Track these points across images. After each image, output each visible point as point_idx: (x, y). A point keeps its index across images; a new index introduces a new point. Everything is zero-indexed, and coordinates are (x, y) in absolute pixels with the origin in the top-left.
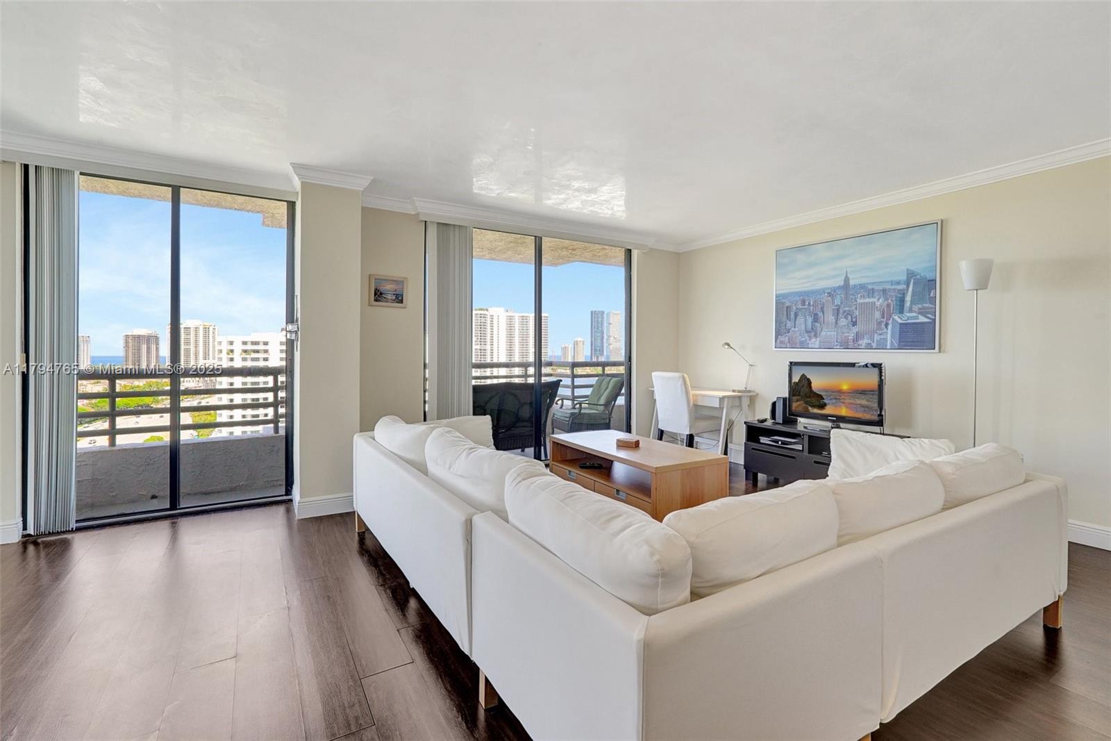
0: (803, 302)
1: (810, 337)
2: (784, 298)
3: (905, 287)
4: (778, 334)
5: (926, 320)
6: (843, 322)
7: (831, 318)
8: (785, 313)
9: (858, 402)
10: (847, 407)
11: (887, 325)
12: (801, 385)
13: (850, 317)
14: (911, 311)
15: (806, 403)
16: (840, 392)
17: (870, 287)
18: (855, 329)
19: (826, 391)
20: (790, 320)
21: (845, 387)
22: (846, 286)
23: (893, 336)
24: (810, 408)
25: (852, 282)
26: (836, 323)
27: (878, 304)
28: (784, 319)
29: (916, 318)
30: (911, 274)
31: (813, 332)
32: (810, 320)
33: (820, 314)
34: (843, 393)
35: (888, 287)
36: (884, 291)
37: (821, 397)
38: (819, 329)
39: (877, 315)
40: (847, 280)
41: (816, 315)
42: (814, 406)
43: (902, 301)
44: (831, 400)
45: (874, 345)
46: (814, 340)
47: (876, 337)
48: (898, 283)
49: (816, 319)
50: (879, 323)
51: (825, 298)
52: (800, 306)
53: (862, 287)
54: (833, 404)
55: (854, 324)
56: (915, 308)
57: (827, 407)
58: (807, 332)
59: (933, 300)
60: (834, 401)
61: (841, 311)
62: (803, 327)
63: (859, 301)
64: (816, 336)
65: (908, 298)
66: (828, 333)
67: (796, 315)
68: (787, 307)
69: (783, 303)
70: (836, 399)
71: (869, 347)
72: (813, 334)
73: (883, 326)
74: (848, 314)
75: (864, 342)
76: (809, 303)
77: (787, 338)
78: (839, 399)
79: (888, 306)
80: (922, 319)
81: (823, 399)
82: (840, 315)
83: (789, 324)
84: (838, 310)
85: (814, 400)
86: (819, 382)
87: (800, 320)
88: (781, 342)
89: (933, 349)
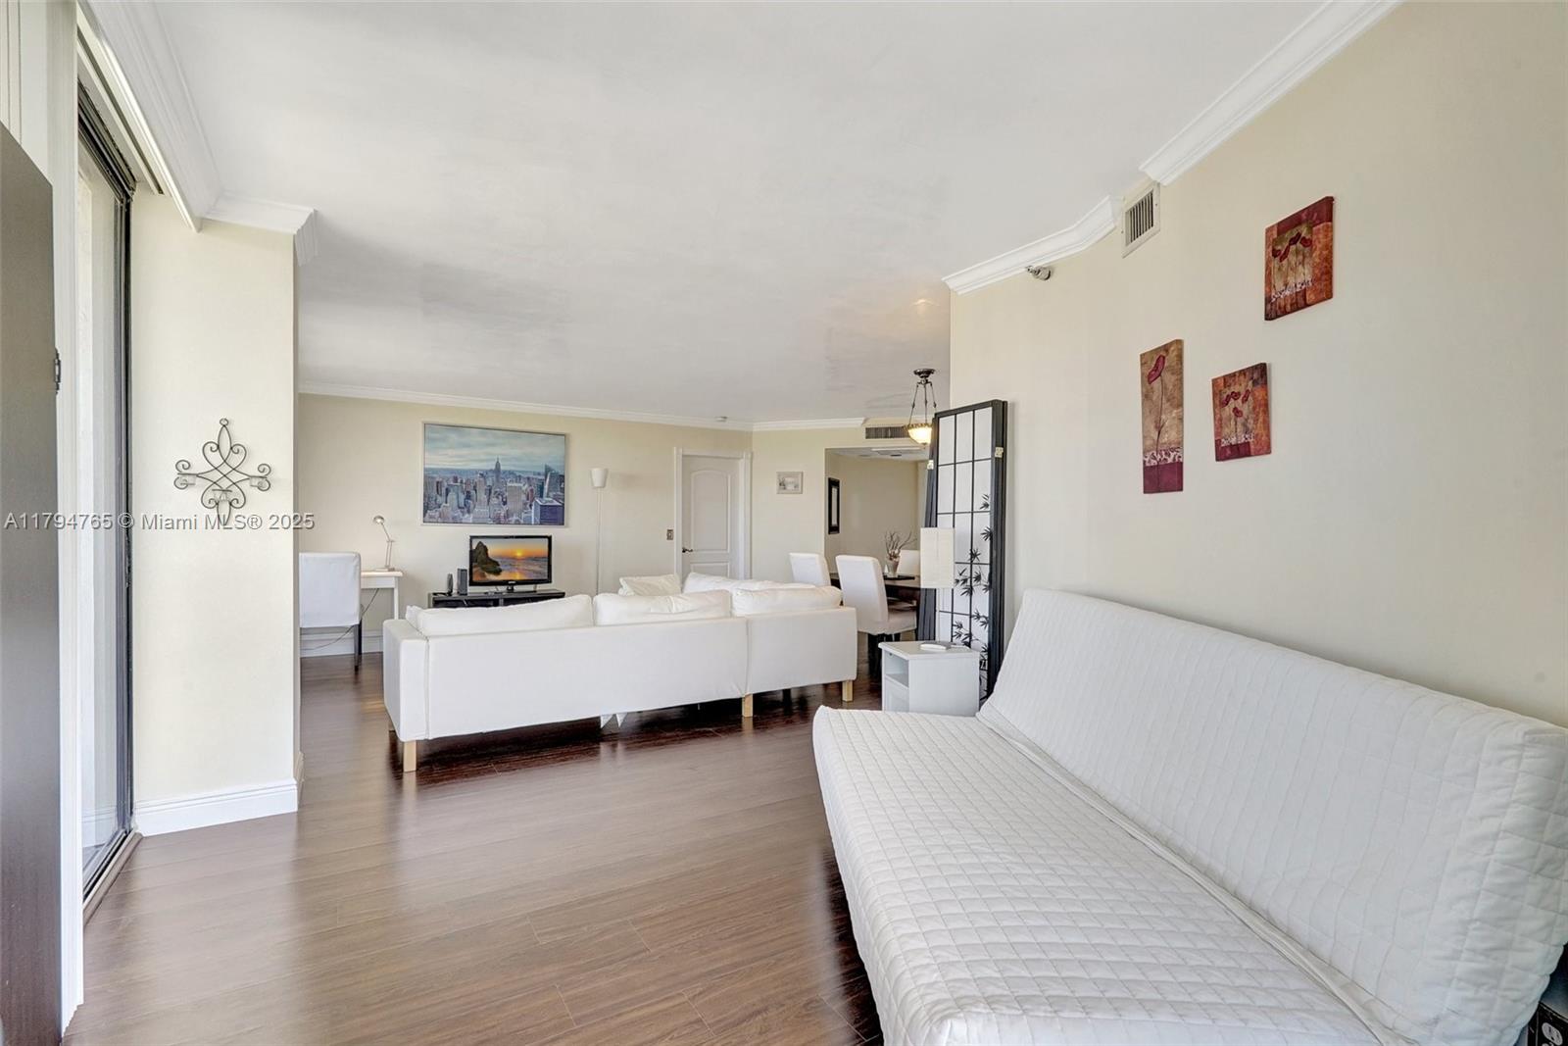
0: (456, 480)
1: (462, 512)
2: (433, 473)
3: (543, 478)
4: (426, 508)
5: (558, 504)
6: (494, 501)
7: (483, 496)
8: (435, 488)
9: (532, 568)
10: (521, 573)
11: (531, 506)
12: (478, 551)
13: (500, 497)
14: (548, 496)
15: (483, 569)
16: (514, 558)
17: (518, 474)
18: (505, 508)
19: (501, 557)
20: (441, 495)
21: (519, 554)
22: (497, 470)
23: (535, 515)
24: (490, 575)
25: (502, 468)
26: (489, 501)
27: (524, 488)
28: (434, 493)
29: (552, 502)
30: (548, 470)
31: (466, 508)
32: (462, 497)
33: (473, 492)
34: (517, 559)
35: (531, 476)
36: (528, 478)
37: (497, 564)
38: (472, 506)
39: (524, 497)
40: (498, 465)
41: (468, 492)
42: (490, 572)
43: (541, 488)
44: (505, 567)
45: (522, 521)
46: (467, 515)
47: (523, 515)
48: (539, 474)
49: (468, 497)
50: (525, 504)
51: (477, 478)
52: (452, 483)
53: (511, 473)
54: (508, 571)
55: (505, 503)
56: (551, 494)
57: (503, 573)
58: (460, 508)
59: (563, 490)
60: (509, 568)
61: (493, 492)
62: (455, 502)
63: (509, 484)
64: (469, 512)
65: (546, 487)
66: (481, 510)
67: (447, 491)
68: (438, 483)
69: (433, 478)
70: (510, 566)
71: (517, 523)
72: (466, 510)
73: (528, 506)
74: (498, 495)
75: (514, 518)
76: (461, 482)
77: (437, 513)
78: (514, 566)
79: (532, 490)
80: (556, 503)
81: (498, 566)
82: (492, 495)
83: (440, 499)
84: (490, 490)
85: (490, 566)
86: (494, 550)
87: (452, 496)
88: (431, 517)
89: (563, 524)
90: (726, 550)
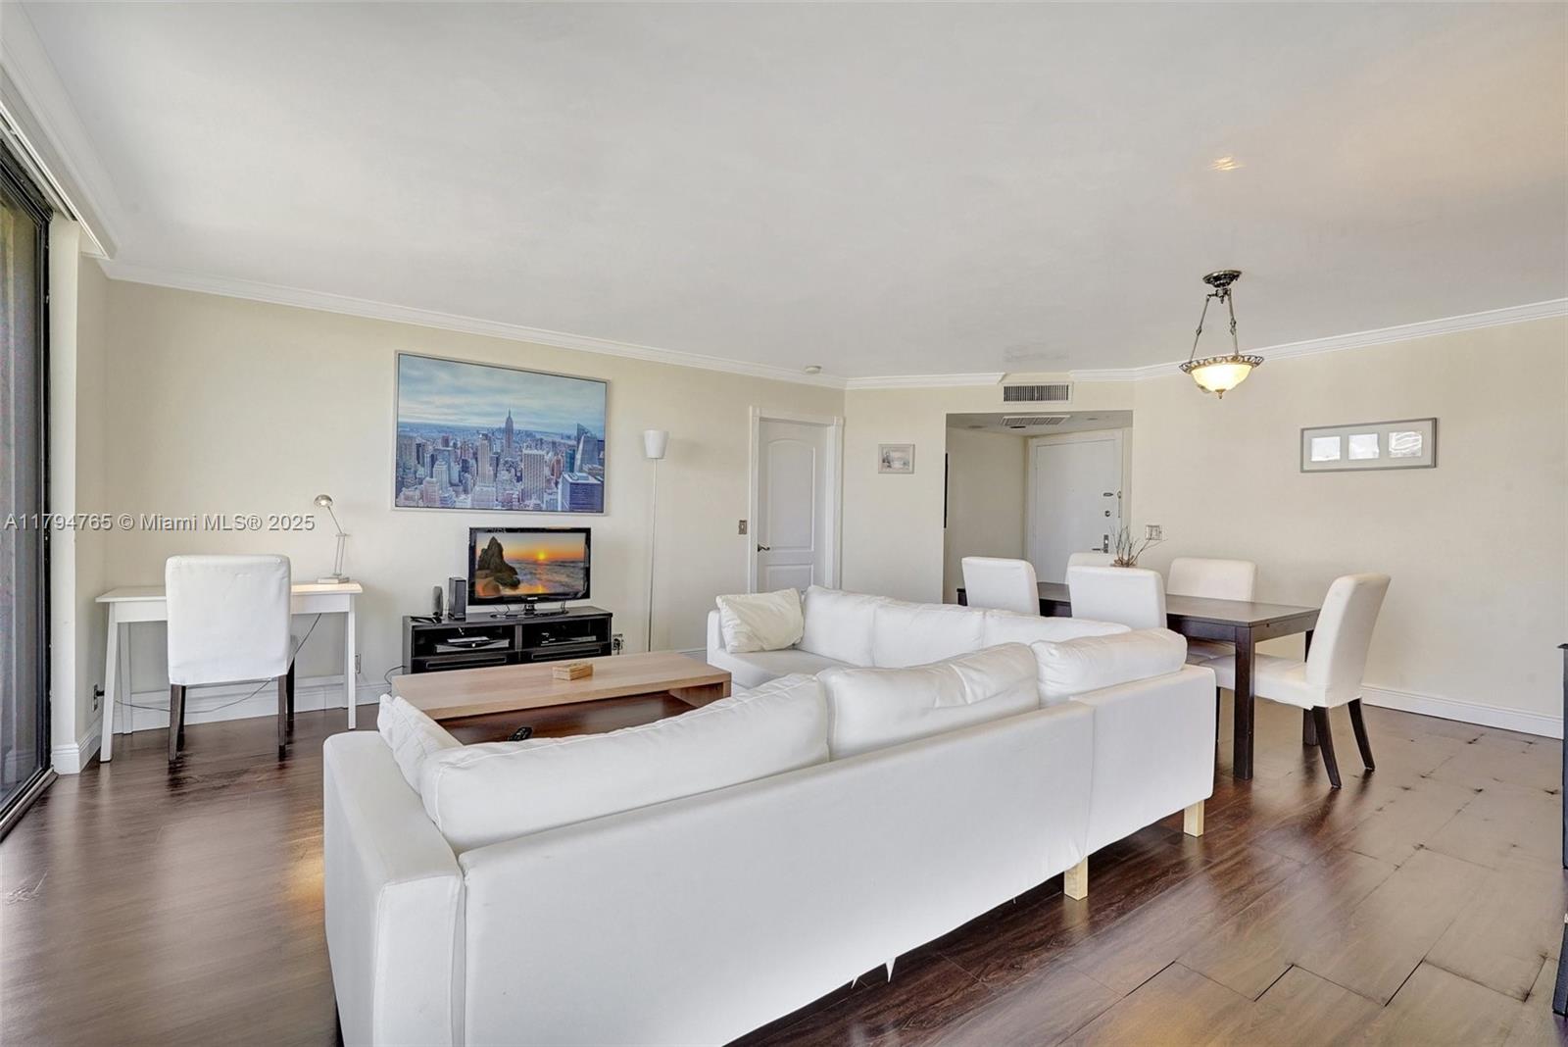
0: (446, 442)
1: (456, 492)
2: (412, 430)
3: (575, 443)
4: (400, 485)
5: (596, 482)
6: (504, 475)
7: (489, 470)
8: (414, 454)
9: (557, 578)
10: (544, 582)
11: (557, 483)
12: (490, 553)
13: (513, 470)
14: (581, 470)
15: (497, 579)
16: (536, 563)
17: (538, 436)
18: (520, 486)
19: (519, 561)
20: (423, 465)
21: (542, 557)
22: (508, 430)
23: (563, 498)
24: (501, 587)
25: (516, 427)
26: (496, 475)
27: (547, 458)
28: (413, 461)
29: (586, 478)
30: (581, 431)
31: (461, 485)
32: (456, 468)
33: (472, 462)
34: (541, 564)
35: (558, 439)
36: (554, 443)
37: (513, 571)
38: (470, 483)
39: (547, 471)
40: (509, 421)
41: (465, 462)
42: (505, 585)
43: (572, 458)
44: (525, 575)
45: (544, 506)
46: (463, 496)
47: (546, 497)
48: (569, 437)
49: (465, 468)
50: (549, 481)
51: (479, 441)
52: (440, 447)
53: (529, 434)
54: (528, 581)
55: (519, 479)
56: (586, 467)
57: (521, 586)
58: (452, 485)
59: (602, 462)
60: (529, 577)
61: (502, 461)
62: (445, 478)
63: (525, 451)
64: (466, 491)
65: (578, 456)
66: (482, 488)
67: (433, 459)
68: (419, 446)
69: (411, 438)
70: (531, 573)
71: (538, 509)
72: (461, 488)
73: (553, 485)
74: (510, 466)
75: (532, 502)
76: (455, 444)
77: (418, 493)
78: (535, 574)
79: (558, 462)
80: (592, 481)
81: (516, 574)
82: (501, 466)
83: (421, 471)
84: (497, 459)
85: (505, 575)
86: (511, 548)
87: (440, 467)
88: (407, 498)
89: (602, 512)
90: (810, 547)
